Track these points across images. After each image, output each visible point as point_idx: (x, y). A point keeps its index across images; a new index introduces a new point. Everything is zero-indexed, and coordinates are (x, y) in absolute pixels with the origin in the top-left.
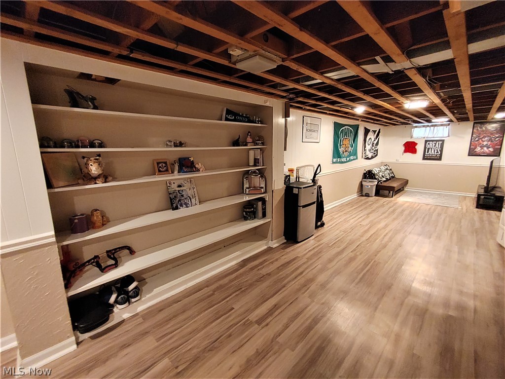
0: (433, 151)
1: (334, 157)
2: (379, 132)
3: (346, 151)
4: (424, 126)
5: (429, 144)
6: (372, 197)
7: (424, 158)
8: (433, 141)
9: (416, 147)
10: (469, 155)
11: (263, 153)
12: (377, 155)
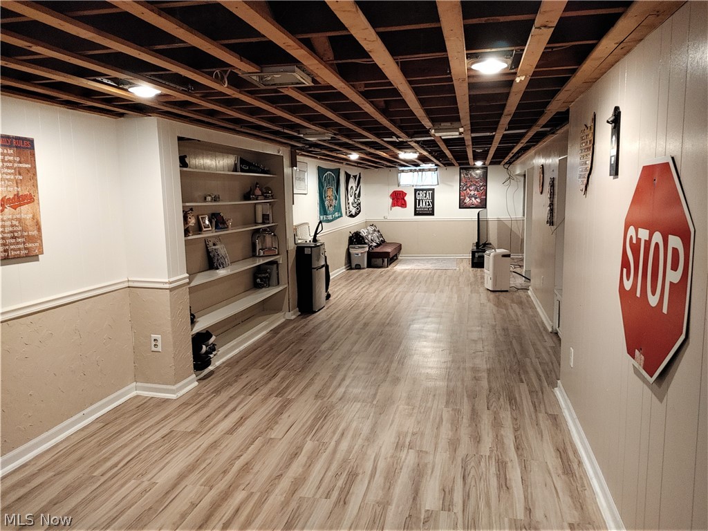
0: (424, 204)
1: (321, 214)
2: (360, 177)
3: (331, 205)
4: (411, 171)
5: (419, 194)
6: (364, 268)
7: (416, 214)
8: (422, 190)
9: (406, 198)
10: (460, 208)
11: (272, 207)
12: (360, 211)
